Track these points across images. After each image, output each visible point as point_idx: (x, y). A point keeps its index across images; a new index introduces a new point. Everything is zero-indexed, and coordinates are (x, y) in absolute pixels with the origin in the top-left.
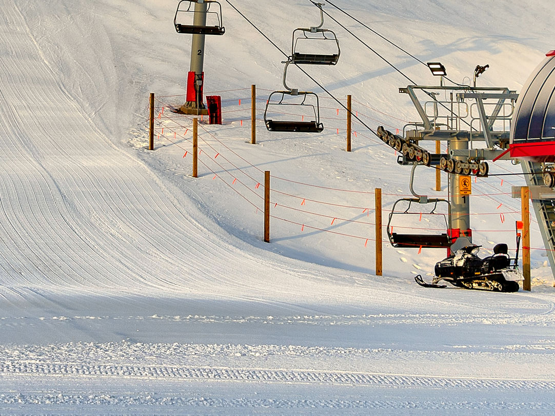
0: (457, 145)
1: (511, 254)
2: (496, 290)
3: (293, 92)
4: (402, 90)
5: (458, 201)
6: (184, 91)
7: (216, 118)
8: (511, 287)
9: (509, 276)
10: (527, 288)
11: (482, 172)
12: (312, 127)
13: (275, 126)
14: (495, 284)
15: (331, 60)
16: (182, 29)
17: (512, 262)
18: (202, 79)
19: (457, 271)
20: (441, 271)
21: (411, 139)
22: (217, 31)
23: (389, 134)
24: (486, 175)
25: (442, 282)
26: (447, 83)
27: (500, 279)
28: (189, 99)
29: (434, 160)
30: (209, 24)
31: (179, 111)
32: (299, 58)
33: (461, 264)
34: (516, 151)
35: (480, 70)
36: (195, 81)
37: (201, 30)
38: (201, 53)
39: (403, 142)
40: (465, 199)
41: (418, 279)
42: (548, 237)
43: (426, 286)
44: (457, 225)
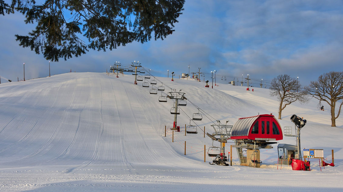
0: (222, 137)
1: (227, 158)
2: (224, 165)
3: (192, 126)
4: (211, 126)
5: (222, 148)
6: (173, 125)
7: (179, 131)
8: (227, 165)
9: (227, 163)
10: (231, 165)
11: (226, 142)
12: (195, 133)
13: (188, 132)
14: (224, 164)
15: (201, 119)
16: (172, 113)
17: (228, 160)
18: (176, 123)
19: (217, 162)
20: (214, 161)
21: (213, 135)
22: (179, 114)
23: (209, 134)
24: (226, 143)
25: (214, 164)
26: (220, 124)
27: (225, 163)
28: (174, 127)
29: (217, 139)
30: (178, 112)
31: (172, 129)
32: (194, 119)
33: (218, 160)
34: (232, 138)
35: (227, 122)
36: (175, 123)
37: (176, 114)
38: (176, 118)
39: (211, 136)
40: (224, 147)
41: (210, 163)
42: (239, 155)
43: (211, 164)
44: (222, 152)
